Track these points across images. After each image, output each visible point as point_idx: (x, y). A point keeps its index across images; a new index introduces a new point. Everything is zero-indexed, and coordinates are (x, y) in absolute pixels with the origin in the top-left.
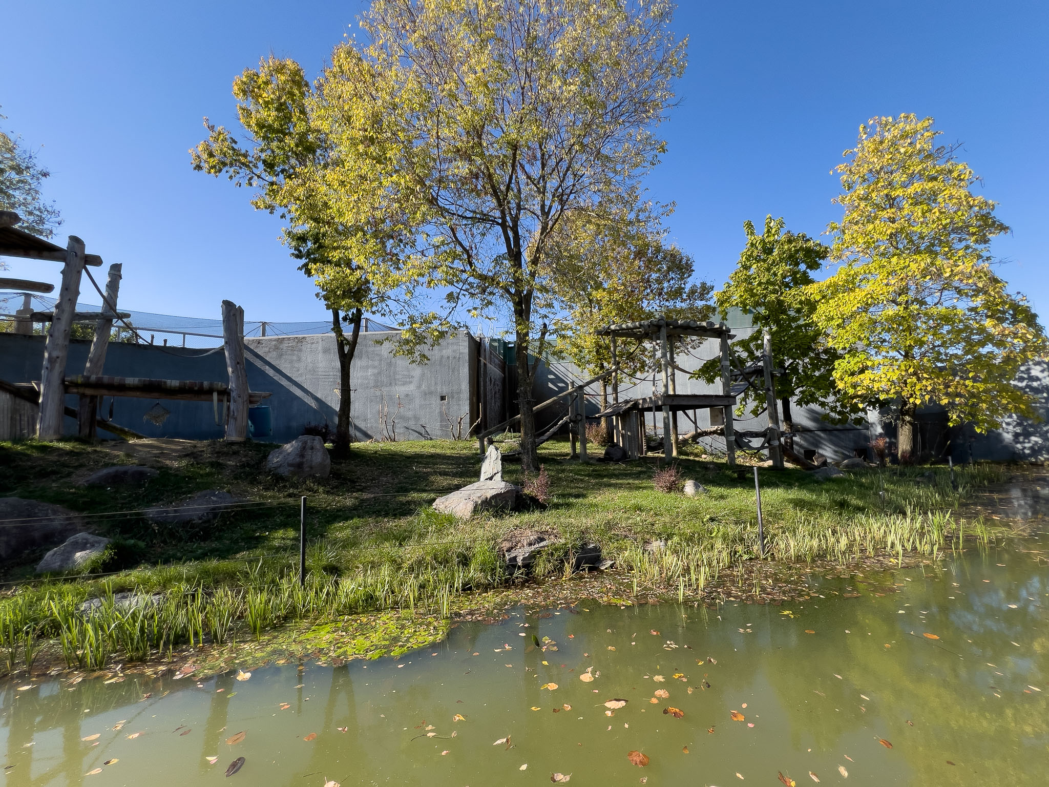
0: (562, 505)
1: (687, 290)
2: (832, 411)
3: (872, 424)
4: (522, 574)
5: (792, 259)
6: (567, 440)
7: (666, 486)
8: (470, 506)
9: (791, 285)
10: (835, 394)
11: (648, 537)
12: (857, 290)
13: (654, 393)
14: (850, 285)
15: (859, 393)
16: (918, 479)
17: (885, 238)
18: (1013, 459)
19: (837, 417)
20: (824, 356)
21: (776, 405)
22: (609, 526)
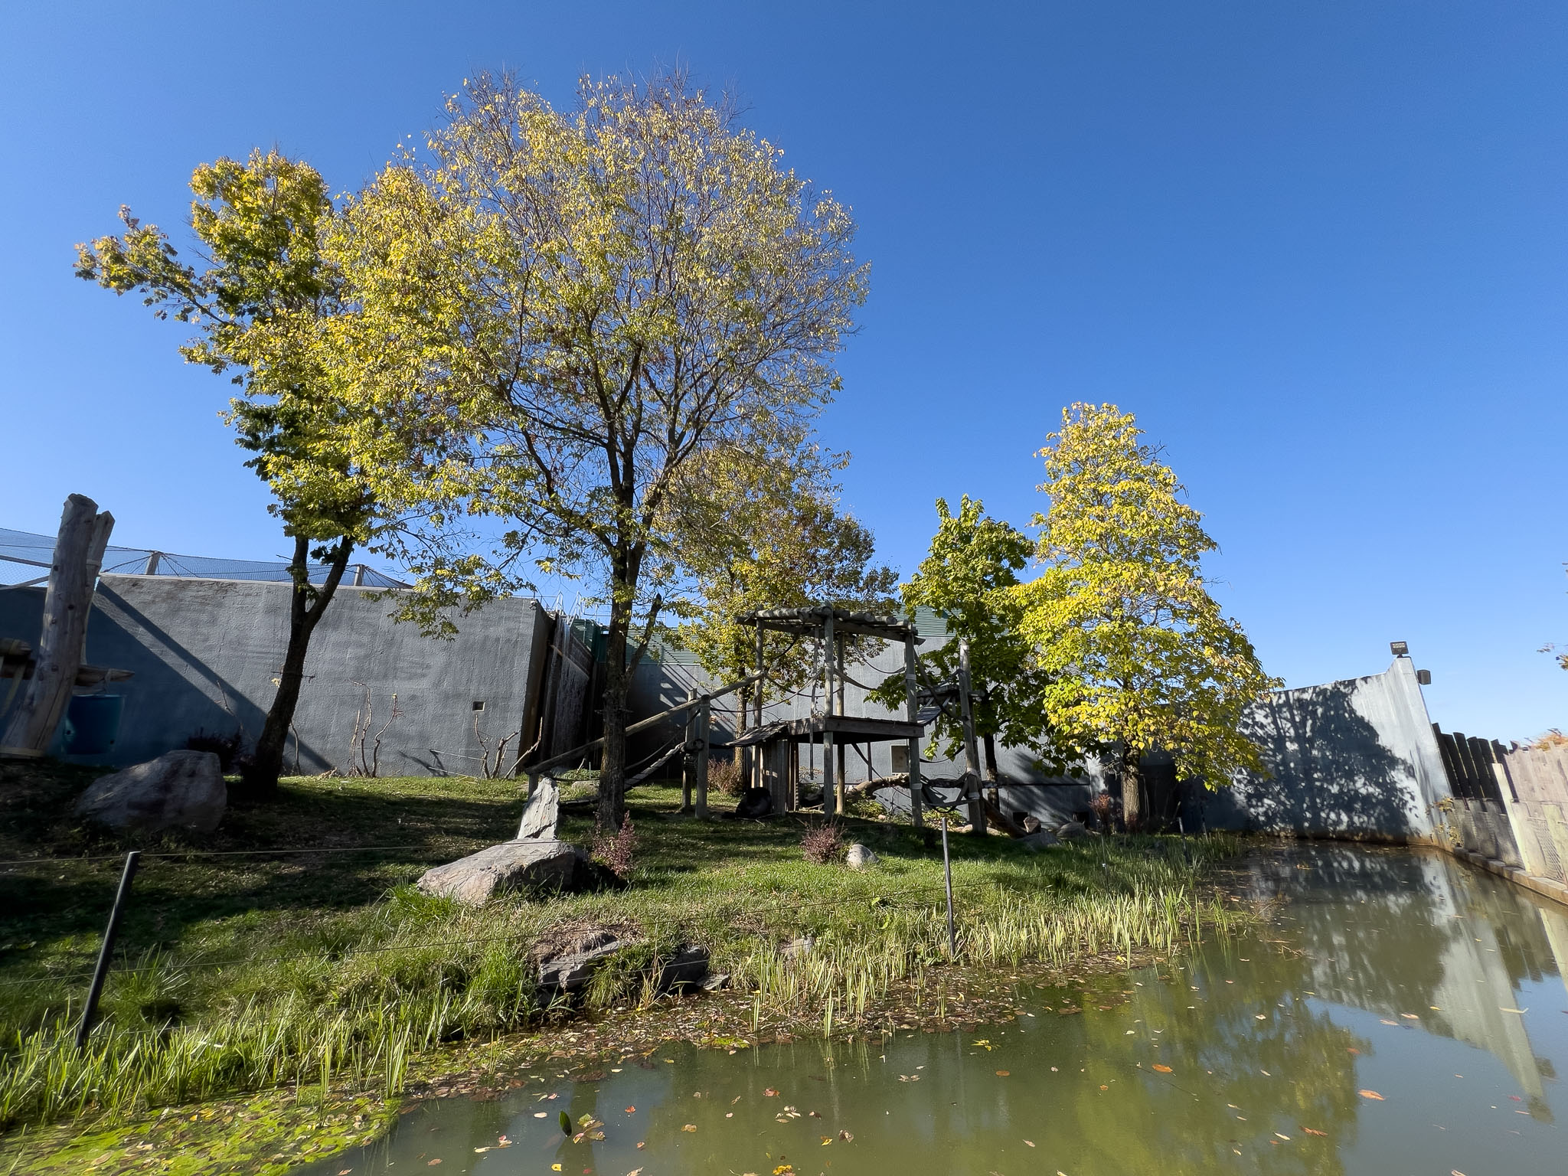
0: (653, 882)
1: (864, 575)
2: (1045, 757)
3: (1094, 777)
4: (564, 1003)
5: (994, 552)
6: (678, 785)
7: (821, 853)
8: (489, 882)
9: (993, 585)
10: (1047, 733)
11: (787, 932)
12: (1068, 597)
13: (812, 712)
14: (1060, 591)
15: (1076, 732)
16: (1147, 851)
17: (1095, 538)
18: (1249, 827)
19: (1052, 765)
20: (1033, 682)
21: (975, 742)
22: (727, 914)
